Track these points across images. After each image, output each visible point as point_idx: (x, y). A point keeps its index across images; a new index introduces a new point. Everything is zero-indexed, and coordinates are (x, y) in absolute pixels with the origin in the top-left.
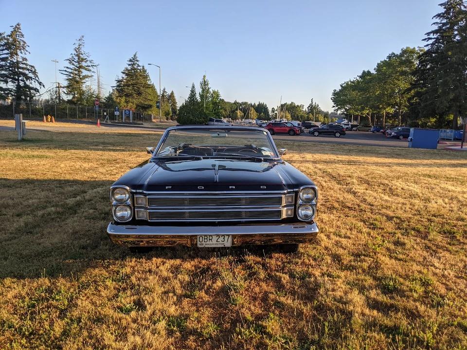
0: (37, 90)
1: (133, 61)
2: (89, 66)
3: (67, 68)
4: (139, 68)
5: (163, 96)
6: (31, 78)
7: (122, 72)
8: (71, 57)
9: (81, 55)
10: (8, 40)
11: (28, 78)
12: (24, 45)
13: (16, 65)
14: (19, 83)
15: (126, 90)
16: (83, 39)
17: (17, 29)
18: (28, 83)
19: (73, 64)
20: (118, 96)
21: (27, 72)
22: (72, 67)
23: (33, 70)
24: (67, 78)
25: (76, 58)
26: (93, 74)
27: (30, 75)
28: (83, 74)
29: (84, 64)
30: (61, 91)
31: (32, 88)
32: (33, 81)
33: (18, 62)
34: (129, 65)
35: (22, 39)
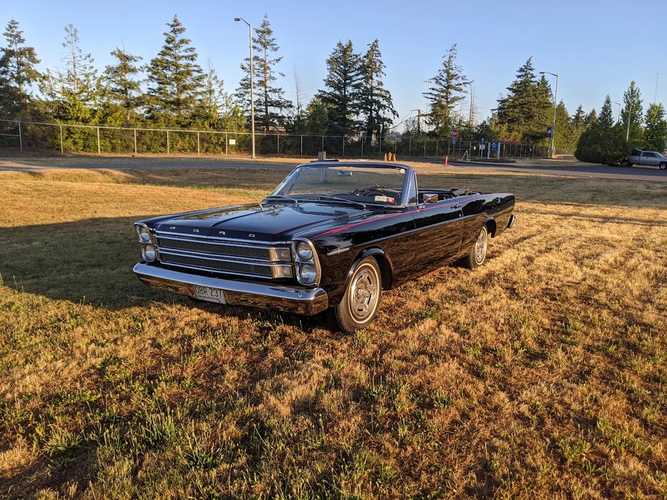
0: (390, 121)
1: (526, 70)
2: (461, 84)
3: (433, 89)
4: (533, 79)
5: (577, 117)
6: (384, 106)
7: (509, 88)
8: (438, 74)
9: (451, 71)
10: (363, 61)
11: (381, 106)
12: (380, 65)
13: (369, 92)
14: (371, 113)
15: (511, 114)
16: (456, 48)
17: (374, 47)
18: (381, 112)
19: (440, 84)
20: (498, 123)
21: (381, 99)
22: (438, 87)
23: (388, 96)
24: (432, 103)
25: (445, 75)
26: (464, 95)
27: (384, 103)
28: (452, 96)
29: (454, 82)
30: (421, 121)
31: (385, 119)
32: (386, 110)
33: (372, 88)
34: (519, 77)
35: (378, 58)
